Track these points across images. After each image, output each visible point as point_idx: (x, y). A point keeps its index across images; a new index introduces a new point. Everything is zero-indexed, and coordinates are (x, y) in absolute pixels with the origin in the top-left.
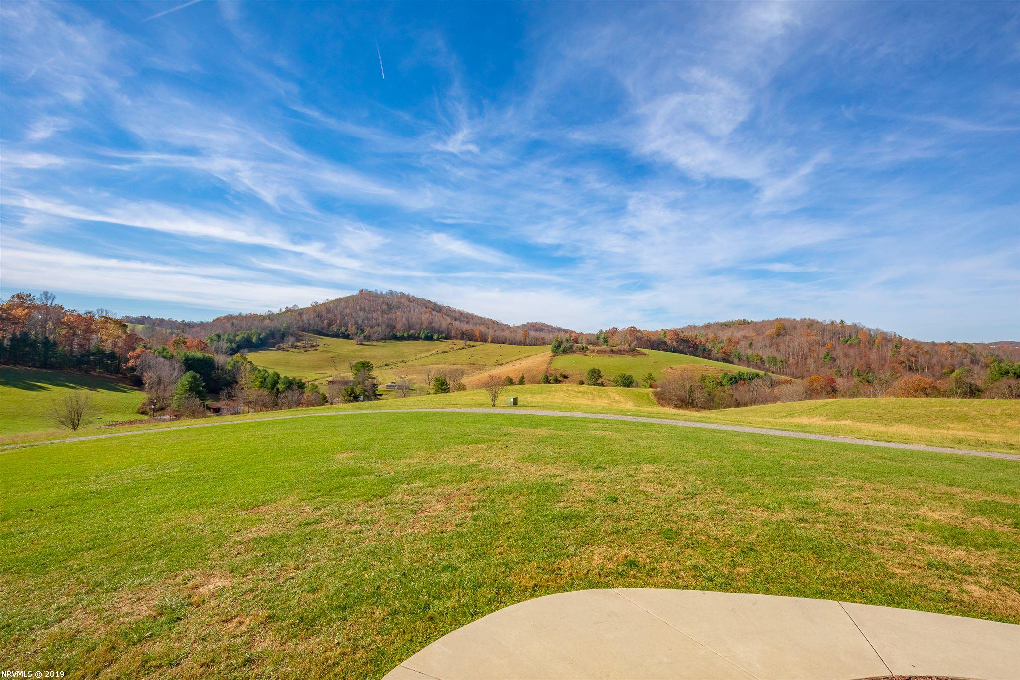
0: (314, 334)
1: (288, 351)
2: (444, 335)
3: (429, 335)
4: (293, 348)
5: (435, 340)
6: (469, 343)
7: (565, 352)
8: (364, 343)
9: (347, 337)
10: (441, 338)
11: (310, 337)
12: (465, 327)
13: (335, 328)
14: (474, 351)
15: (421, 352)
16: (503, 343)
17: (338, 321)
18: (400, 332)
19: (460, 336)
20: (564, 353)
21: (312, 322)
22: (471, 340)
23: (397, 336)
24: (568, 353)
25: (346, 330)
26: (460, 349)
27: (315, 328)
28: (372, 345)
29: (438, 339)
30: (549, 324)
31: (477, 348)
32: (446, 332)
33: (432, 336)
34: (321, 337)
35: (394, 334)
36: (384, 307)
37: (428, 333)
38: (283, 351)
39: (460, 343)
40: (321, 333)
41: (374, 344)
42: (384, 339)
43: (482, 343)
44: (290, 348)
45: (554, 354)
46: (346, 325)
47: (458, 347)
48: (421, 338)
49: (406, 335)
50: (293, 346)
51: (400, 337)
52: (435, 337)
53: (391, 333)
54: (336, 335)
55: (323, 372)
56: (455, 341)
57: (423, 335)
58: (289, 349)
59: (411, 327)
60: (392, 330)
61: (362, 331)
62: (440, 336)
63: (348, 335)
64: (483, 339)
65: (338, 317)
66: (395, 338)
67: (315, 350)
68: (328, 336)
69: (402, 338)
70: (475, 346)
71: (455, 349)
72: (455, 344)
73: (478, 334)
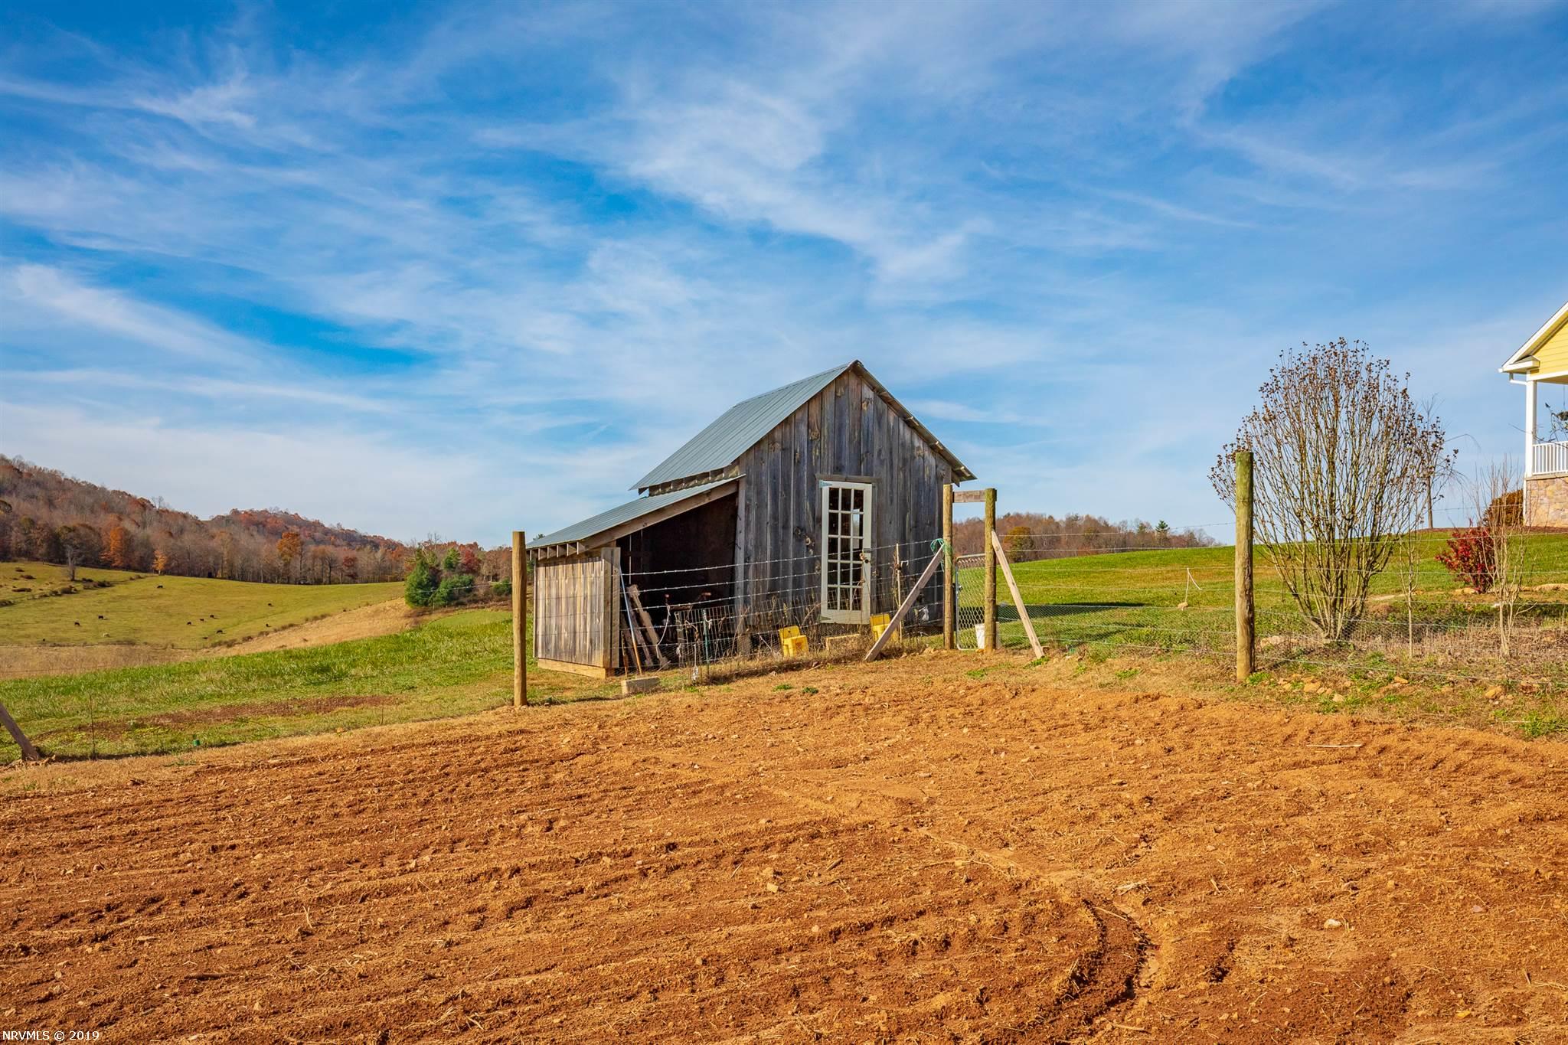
6: (83, 573)
7: (454, 600)
12: (61, 519)
14: (114, 600)
16: (210, 576)
19: (42, 551)
20: (449, 605)
22: (85, 563)
24: (462, 604)
30: (311, 518)
39: (49, 576)
43: (133, 574)
45: (420, 609)
47: (47, 589)
56: (31, 568)
64: (139, 562)
70: (110, 585)
71: (35, 593)
72: (29, 577)
73: (113, 542)
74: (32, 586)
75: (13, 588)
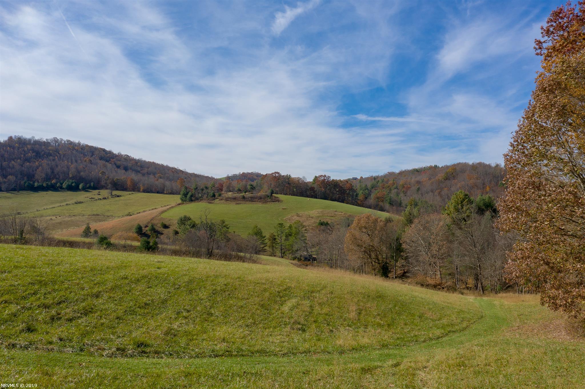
3: (73, 185)
14: (116, 201)
18: (38, 182)
22: (119, 190)
23: (33, 186)
29: (84, 189)
32: (97, 181)
33: (77, 186)
35: (30, 184)
39: (105, 194)
48: (62, 188)
51: (37, 187)
52: (81, 186)
53: (27, 183)
56: (100, 191)
57: (64, 186)
59: (54, 176)
60: (29, 180)
62: (87, 186)
66: (31, 189)
70: (121, 196)
71: (95, 199)
72: (99, 194)
73: (129, 183)
74: (97, 197)
75: (90, 198)
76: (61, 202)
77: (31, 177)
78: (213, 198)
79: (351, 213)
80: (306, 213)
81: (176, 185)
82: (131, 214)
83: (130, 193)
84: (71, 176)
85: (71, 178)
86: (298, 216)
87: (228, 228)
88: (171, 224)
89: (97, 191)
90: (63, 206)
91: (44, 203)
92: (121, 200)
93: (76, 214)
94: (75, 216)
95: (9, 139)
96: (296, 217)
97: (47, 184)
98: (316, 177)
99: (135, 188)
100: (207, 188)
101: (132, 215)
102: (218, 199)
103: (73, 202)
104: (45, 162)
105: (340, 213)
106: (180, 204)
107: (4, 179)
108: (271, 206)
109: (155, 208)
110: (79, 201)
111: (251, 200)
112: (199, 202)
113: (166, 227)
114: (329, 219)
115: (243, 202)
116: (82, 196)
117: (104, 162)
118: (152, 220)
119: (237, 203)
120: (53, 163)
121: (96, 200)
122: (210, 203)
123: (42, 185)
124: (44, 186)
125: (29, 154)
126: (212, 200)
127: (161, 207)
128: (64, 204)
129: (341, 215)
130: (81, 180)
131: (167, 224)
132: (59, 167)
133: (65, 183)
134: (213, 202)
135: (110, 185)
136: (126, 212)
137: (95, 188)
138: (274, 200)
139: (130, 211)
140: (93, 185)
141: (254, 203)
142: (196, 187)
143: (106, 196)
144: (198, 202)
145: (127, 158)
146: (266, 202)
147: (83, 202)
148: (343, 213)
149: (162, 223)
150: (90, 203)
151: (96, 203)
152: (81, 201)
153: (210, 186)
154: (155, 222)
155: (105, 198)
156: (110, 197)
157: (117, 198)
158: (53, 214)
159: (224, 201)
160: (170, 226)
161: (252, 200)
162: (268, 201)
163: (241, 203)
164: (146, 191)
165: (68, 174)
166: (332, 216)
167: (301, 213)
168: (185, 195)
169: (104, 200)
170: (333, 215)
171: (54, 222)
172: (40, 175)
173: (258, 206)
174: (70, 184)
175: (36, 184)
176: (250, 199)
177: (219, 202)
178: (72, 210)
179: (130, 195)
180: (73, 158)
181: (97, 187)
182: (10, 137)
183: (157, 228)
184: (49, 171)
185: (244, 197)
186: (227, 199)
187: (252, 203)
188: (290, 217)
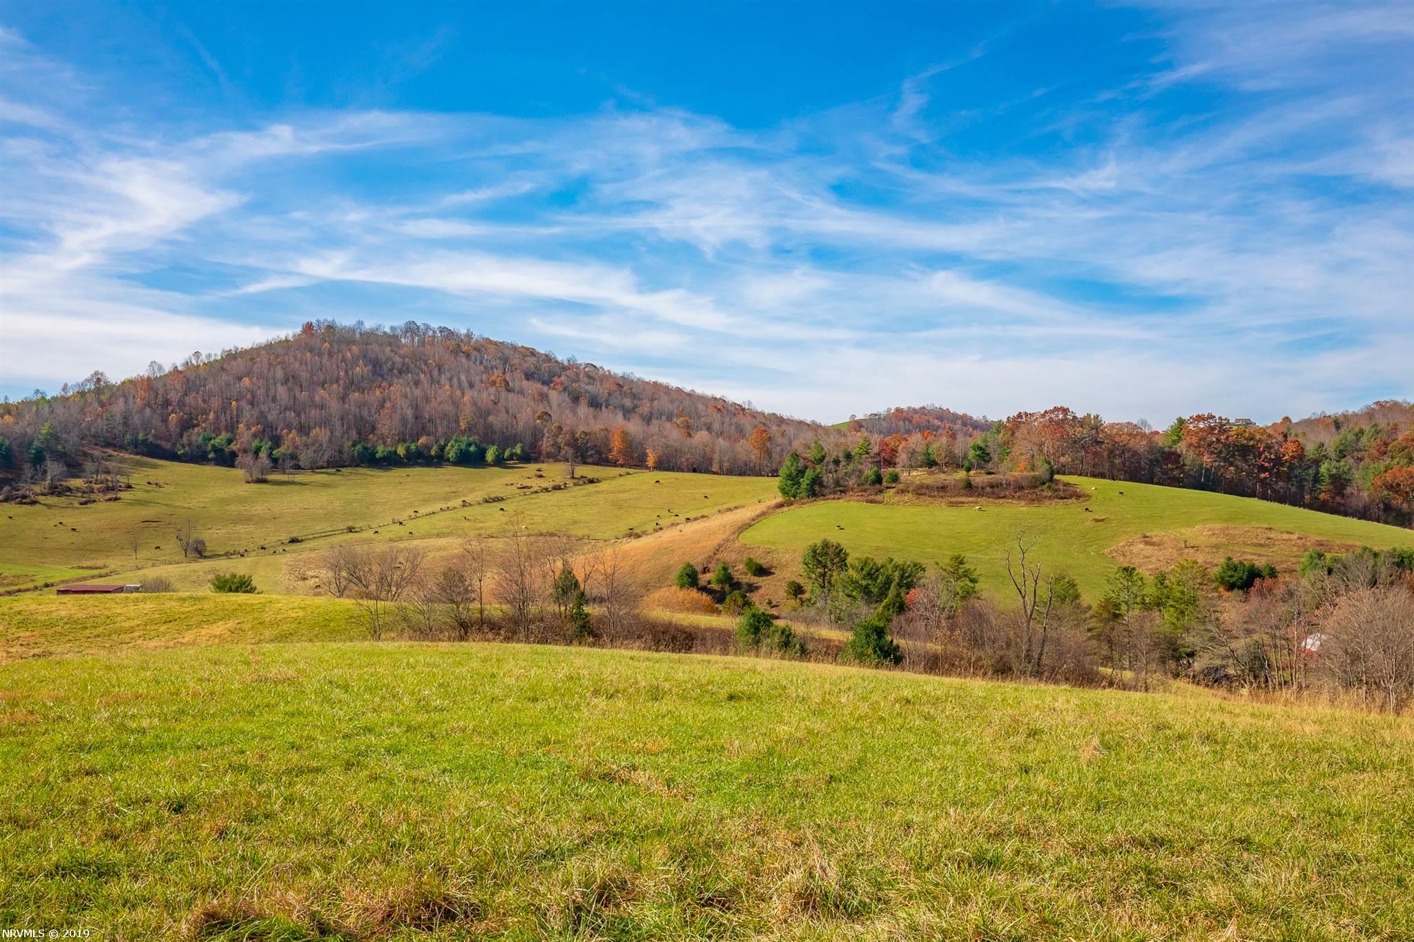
0: (137, 454)
1: (34, 503)
2: (518, 450)
3: (472, 449)
4: (52, 494)
5: (490, 465)
6: (583, 470)
7: (812, 493)
8: (270, 477)
9: (226, 459)
10: (511, 457)
11: (123, 461)
13: (196, 436)
15: (426, 501)
16: (694, 470)
17: (212, 416)
18: (384, 443)
21: (136, 420)
22: (591, 462)
23: (373, 454)
25: (230, 441)
26: (546, 490)
27: (141, 436)
28: (293, 483)
29: (500, 462)
31: (602, 486)
32: (528, 440)
33: (482, 453)
34: (156, 461)
35: (365, 449)
36: (361, 370)
37: (469, 445)
38: (21, 503)
39: (556, 473)
40: (156, 451)
41: (299, 478)
42: (337, 463)
44: (43, 494)
46: (232, 428)
47: (544, 486)
48: (448, 460)
49: (401, 451)
50: (55, 490)
51: (384, 459)
52: (490, 455)
53: (359, 447)
54: (198, 457)
55: (100, 563)
56: (543, 467)
57: (451, 453)
58: (40, 498)
59: (421, 425)
60: (362, 437)
61: (277, 441)
62: (507, 454)
63: (234, 455)
65: (216, 403)
66: (370, 460)
67: (110, 500)
68: (173, 457)
69: (391, 462)
70: (598, 481)
71: (532, 490)
72: (541, 476)
73: (616, 444)
74: (536, 484)
75: (519, 486)
76: (446, 498)
77: (365, 428)
78: (878, 486)
79: (1320, 534)
80: (1173, 533)
81: (747, 449)
82: (635, 531)
83: (623, 470)
84: (463, 425)
85: (463, 433)
86: (1147, 543)
87: (973, 581)
88: (775, 564)
89: (533, 467)
90: (455, 508)
91: (405, 502)
92: (602, 492)
93: (494, 530)
94: (492, 537)
95: (304, 331)
96: (1142, 546)
97: (408, 449)
98: (1181, 422)
99: (634, 459)
100: (848, 457)
101: (639, 537)
102: (893, 490)
103: (480, 499)
104: (398, 389)
105: (1285, 536)
106: (780, 506)
107: (304, 438)
108: (1053, 511)
109: (703, 517)
110: (493, 496)
111: (993, 493)
112: (839, 499)
113: (762, 571)
114: (1254, 554)
115: (971, 499)
116: (497, 481)
117: (539, 386)
118: (718, 550)
119: (951, 502)
120: (418, 392)
121: (536, 492)
122: (871, 502)
123: (395, 452)
124: (400, 456)
125: (358, 368)
126: (876, 494)
127: (719, 511)
128: (457, 502)
129: (1290, 540)
130: (489, 436)
131: (763, 562)
132: (434, 404)
133: (449, 444)
134: (879, 498)
135: (569, 451)
136: (624, 529)
137: (526, 458)
138: (1062, 494)
139: (633, 523)
140: (523, 450)
141: (1001, 501)
142: (819, 456)
143: (559, 481)
144: (834, 499)
145: (593, 374)
146: (1037, 500)
147: (503, 499)
148: (1295, 537)
149: (750, 560)
150: (522, 501)
151: (537, 501)
152: (499, 495)
153: (857, 450)
154: (728, 556)
155: (557, 488)
156: (570, 483)
157: (590, 487)
158: (436, 531)
159: (910, 495)
160: (773, 571)
161: (996, 491)
162: (1046, 497)
163: (963, 503)
164: (666, 464)
165: (457, 422)
166: (1262, 545)
167: (1155, 533)
168: (795, 478)
169: (558, 494)
170: (1262, 542)
171: (446, 553)
172: (387, 425)
173: (1016, 510)
174: (463, 447)
175: (381, 451)
176: (988, 489)
177: (897, 499)
178: (481, 522)
179: (622, 479)
180: (463, 378)
181: (530, 456)
182: (308, 324)
183: (737, 576)
184: (409, 413)
185: (969, 487)
186: (921, 491)
187: (997, 501)
188: (1123, 546)
